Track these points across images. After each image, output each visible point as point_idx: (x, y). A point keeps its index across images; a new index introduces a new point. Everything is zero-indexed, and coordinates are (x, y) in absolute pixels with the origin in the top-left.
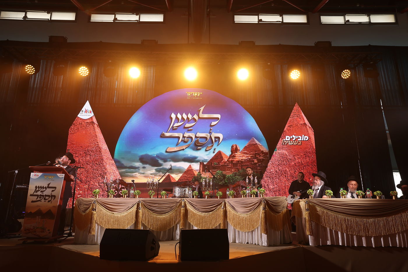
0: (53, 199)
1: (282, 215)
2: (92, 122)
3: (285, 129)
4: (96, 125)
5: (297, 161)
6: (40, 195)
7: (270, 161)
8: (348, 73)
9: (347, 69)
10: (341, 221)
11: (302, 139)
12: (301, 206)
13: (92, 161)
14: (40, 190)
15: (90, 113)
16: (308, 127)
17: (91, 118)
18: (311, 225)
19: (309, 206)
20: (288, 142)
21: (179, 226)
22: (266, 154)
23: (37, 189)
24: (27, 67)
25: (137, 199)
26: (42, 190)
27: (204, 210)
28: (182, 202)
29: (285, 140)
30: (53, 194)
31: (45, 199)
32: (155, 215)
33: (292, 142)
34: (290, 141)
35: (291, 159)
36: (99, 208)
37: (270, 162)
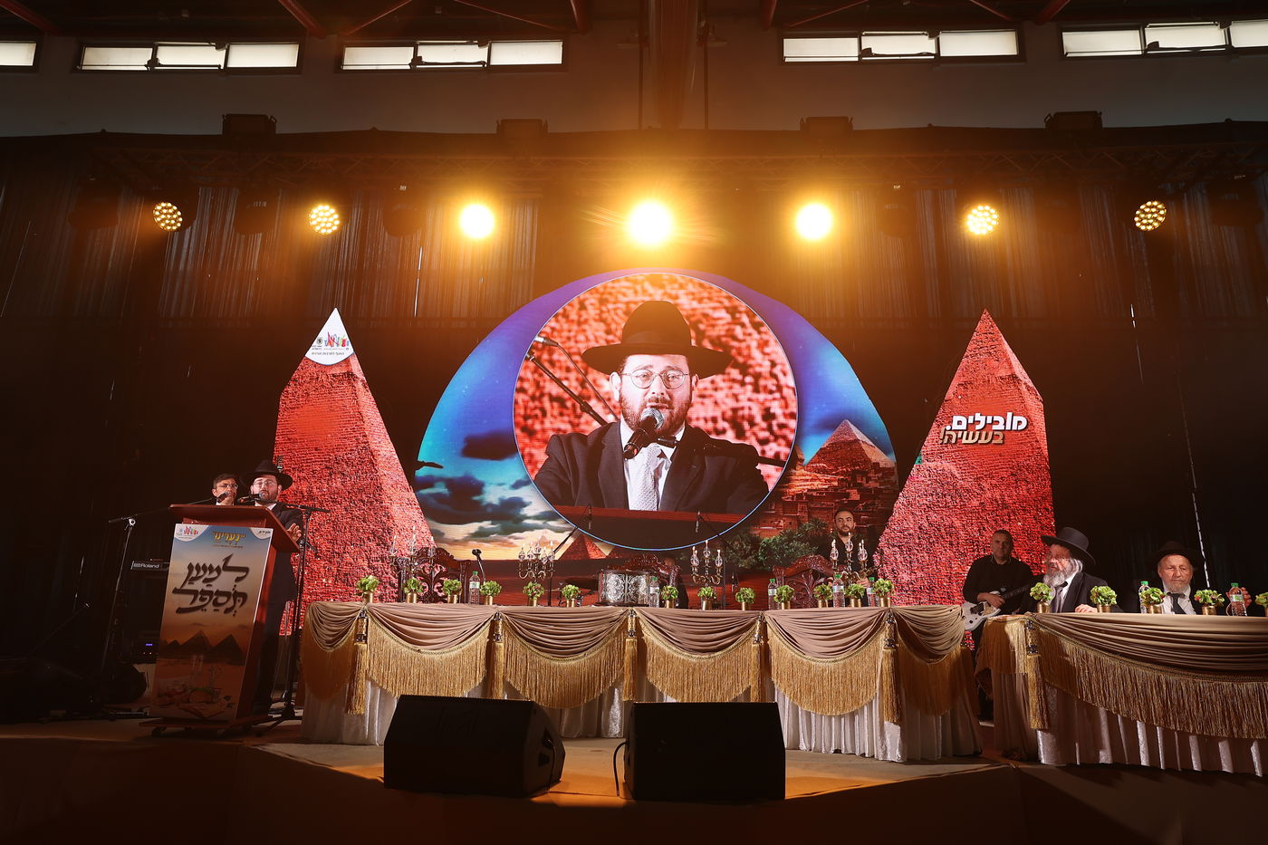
0: (238, 604)
1: (947, 664)
2: (348, 372)
3: (950, 394)
4: (360, 384)
5: (989, 494)
6: (203, 592)
7: (901, 494)
8: (1156, 212)
9: (1153, 200)
10: (1144, 685)
11: (1005, 424)
12: (1011, 638)
13: (349, 493)
14: (201, 577)
15: (343, 345)
16: (1024, 387)
17: (347, 361)
18: (1044, 699)
19: (1039, 636)
20: (959, 436)
21: (620, 694)
22: (887, 472)
23: (194, 573)
24: (159, 208)
25: (490, 609)
26: (207, 576)
27: (697, 645)
28: (627, 619)
29: (951, 430)
30: (241, 587)
32: (544, 659)
33: (974, 434)
34: (965, 433)
35: (968, 491)
36: (377, 632)
37: (901, 499)
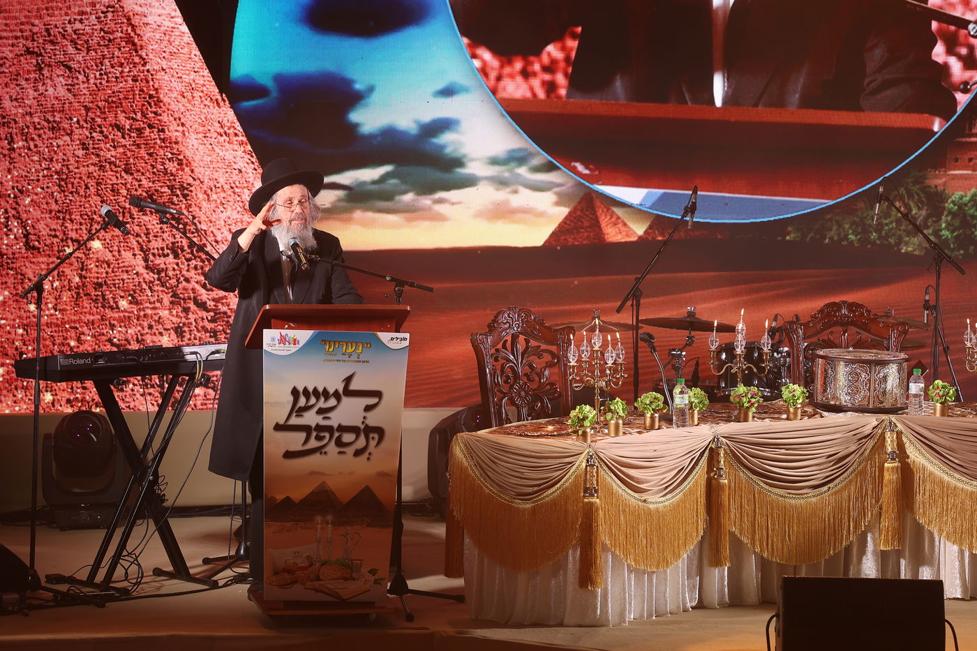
0: (373, 443)
14: (313, 406)
21: (874, 539)
23: (302, 402)
28: (884, 433)
31: (339, 443)
32: (777, 498)
